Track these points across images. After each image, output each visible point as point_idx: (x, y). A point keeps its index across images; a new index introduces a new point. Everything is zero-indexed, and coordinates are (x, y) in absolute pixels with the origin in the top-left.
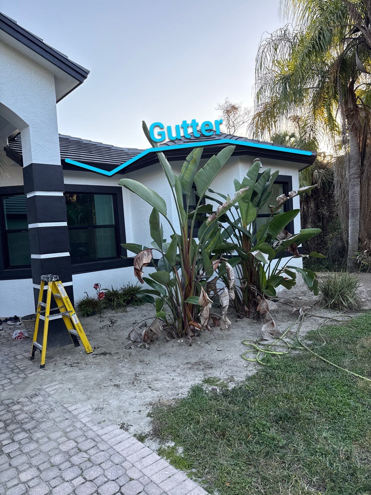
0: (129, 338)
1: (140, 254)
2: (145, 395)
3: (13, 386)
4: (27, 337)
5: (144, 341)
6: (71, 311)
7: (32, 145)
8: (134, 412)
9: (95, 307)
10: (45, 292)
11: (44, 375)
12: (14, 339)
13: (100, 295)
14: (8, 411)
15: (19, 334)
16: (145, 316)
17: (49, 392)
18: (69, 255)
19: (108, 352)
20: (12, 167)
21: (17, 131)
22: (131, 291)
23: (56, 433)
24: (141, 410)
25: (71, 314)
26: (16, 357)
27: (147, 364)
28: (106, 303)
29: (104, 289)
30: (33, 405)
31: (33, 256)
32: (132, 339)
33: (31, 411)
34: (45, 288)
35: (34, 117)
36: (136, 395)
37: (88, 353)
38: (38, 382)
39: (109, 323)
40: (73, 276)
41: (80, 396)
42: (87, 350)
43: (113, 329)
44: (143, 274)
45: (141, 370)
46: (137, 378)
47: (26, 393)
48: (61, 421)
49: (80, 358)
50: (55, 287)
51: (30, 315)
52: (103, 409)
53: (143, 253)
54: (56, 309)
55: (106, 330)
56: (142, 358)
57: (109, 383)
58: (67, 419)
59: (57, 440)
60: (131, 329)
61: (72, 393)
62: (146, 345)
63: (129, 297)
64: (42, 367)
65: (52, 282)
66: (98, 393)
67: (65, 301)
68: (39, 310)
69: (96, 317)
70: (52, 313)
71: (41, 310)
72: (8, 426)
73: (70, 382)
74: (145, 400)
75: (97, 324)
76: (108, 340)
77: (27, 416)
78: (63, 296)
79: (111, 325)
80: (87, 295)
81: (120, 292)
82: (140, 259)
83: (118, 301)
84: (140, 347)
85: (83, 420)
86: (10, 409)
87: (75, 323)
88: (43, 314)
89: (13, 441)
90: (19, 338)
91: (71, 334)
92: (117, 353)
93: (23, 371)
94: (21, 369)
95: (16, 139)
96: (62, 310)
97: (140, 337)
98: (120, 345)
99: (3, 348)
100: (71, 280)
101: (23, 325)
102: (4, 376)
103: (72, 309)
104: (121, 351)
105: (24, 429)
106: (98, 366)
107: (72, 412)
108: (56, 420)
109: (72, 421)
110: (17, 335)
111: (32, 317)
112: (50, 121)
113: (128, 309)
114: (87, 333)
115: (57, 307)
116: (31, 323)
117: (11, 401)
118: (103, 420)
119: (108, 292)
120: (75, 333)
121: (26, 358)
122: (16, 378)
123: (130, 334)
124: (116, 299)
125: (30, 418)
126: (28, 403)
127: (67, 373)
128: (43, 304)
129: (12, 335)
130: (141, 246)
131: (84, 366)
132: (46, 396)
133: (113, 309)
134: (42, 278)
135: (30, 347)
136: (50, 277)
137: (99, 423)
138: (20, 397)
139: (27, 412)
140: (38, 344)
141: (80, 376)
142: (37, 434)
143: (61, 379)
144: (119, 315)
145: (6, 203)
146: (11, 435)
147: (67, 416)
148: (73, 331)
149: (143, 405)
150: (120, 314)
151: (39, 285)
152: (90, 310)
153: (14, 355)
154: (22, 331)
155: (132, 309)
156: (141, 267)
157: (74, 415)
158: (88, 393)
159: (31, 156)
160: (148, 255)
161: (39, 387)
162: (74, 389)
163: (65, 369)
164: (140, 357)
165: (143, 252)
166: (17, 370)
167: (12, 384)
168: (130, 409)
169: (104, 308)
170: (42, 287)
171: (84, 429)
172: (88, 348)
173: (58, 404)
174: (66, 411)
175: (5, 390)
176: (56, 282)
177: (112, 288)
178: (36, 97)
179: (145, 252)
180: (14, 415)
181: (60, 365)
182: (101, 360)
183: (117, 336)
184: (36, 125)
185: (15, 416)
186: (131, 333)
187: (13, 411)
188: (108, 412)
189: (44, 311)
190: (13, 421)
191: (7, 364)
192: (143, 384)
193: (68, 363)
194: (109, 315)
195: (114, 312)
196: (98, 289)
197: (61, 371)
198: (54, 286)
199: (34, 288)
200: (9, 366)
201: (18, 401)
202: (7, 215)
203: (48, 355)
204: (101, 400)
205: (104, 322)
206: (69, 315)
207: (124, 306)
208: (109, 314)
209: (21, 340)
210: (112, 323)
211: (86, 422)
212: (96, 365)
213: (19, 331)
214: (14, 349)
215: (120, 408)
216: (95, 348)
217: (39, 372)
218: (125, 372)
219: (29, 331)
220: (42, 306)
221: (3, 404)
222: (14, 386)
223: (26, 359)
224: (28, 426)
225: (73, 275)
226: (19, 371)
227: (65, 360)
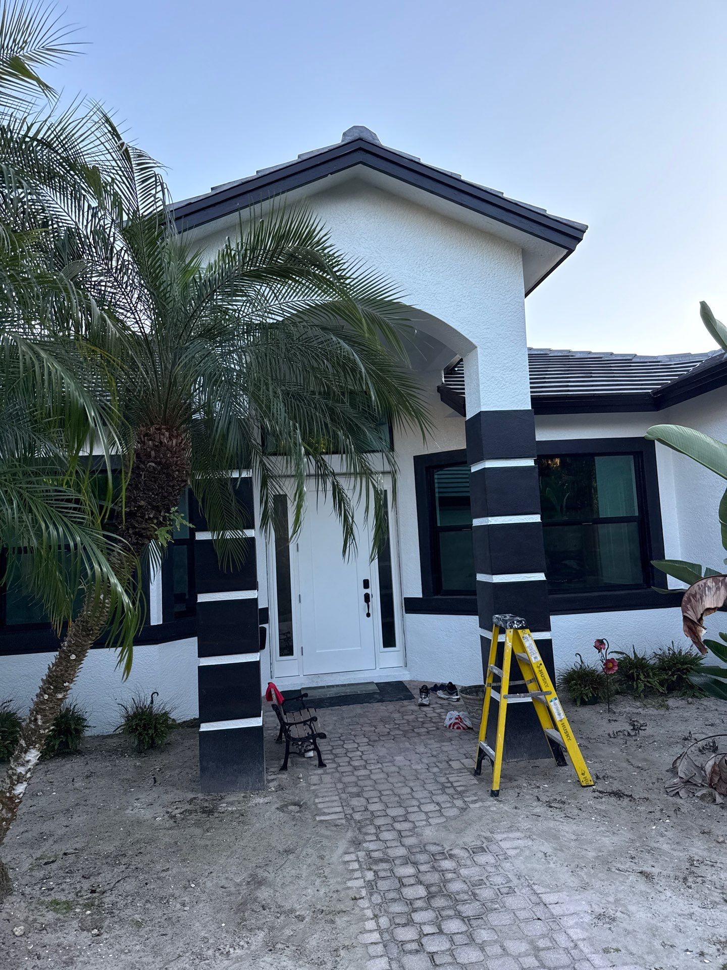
0: (674, 770)
1: (696, 585)
2: (715, 917)
3: (443, 820)
4: (469, 728)
5: (711, 786)
6: (549, 693)
7: (482, 379)
8: (687, 950)
9: (597, 688)
10: (501, 646)
11: (498, 811)
12: (448, 727)
13: (608, 663)
14: (433, 867)
15: (456, 719)
16: (712, 725)
17: (507, 851)
18: (545, 579)
19: (626, 793)
20: (449, 419)
21: (457, 358)
22: (677, 663)
23: (518, 943)
24: (706, 951)
25: (549, 698)
26: (450, 763)
27: (718, 842)
28: (620, 682)
29: (616, 652)
30: (477, 869)
31: (480, 577)
32: (681, 774)
33: (472, 879)
34: (501, 638)
35: (485, 331)
36: (692, 911)
37: (584, 784)
38: (487, 824)
39: (629, 728)
40: (553, 619)
41: (565, 876)
42: (582, 778)
43: (638, 743)
44: (704, 631)
45: (705, 854)
46: (693, 869)
47: (465, 840)
48: (526, 920)
49: (568, 793)
50: (518, 640)
51: (475, 687)
52: (614, 920)
53: (705, 584)
54: (520, 682)
55: (622, 742)
56: (707, 824)
57: (629, 864)
58: (539, 919)
59: (519, 959)
60: (678, 750)
61: (550, 866)
62: (717, 796)
63: (673, 675)
64: (495, 794)
65: (512, 630)
66: (603, 880)
67: (536, 670)
68: (490, 680)
69: (601, 708)
70: (513, 690)
71: (494, 682)
72: (433, 897)
73: (546, 839)
74: (716, 931)
75: (603, 726)
76: (625, 765)
77: (465, 887)
78: (533, 660)
79: (633, 733)
80: (582, 661)
81: (652, 662)
82: (698, 597)
83: (648, 682)
84: (702, 798)
85: (571, 932)
86: (438, 864)
87: (557, 718)
88: (498, 689)
89: (441, 932)
90: (455, 728)
91: (548, 737)
92: (647, 799)
93: (460, 793)
94: (458, 788)
95: (456, 369)
96: (532, 687)
97: (700, 774)
98: (653, 783)
99: (429, 742)
100: (548, 629)
101: (462, 702)
102: (429, 795)
103: (551, 688)
104: (656, 797)
105: (459, 912)
106: (605, 819)
107: (550, 907)
108: (518, 915)
109: (549, 927)
110: (453, 721)
111: (478, 690)
112: (514, 332)
113: (671, 702)
114: (582, 742)
115: (523, 679)
116: (476, 702)
117: (440, 848)
118: (614, 946)
119: (624, 658)
120: (556, 736)
121: (467, 768)
122: (448, 805)
123: (675, 762)
124: (642, 677)
125: (470, 893)
126: (469, 862)
127: (540, 819)
128: (496, 671)
129: (445, 719)
130: (700, 567)
131: (576, 811)
132: (500, 857)
133: (637, 698)
134: (495, 620)
135: (475, 748)
136: (509, 620)
137: (606, 951)
138: (454, 845)
139: (467, 881)
140: (488, 747)
141: (567, 832)
142: (482, 931)
143: (529, 829)
144: (650, 712)
145: (438, 479)
146: (437, 917)
147: (539, 911)
148: (551, 732)
149: (709, 941)
150: (652, 711)
151: (490, 633)
152: (588, 692)
153: (446, 758)
154: (461, 713)
155: (681, 703)
156: (699, 616)
157: (553, 915)
158: (583, 874)
159: (479, 399)
160: (718, 589)
161: (488, 834)
162: (555, 858)
163: (538, 810)
164: (701, 822)
165: (704, 581)
166: (451, 791)
167: (442, 815)
168: (677, 941)
169: (618, 693)
170: (495, 637)
171: (573, 954)
172: (583, 774)
173: (522, 880)
174: (538, 900)
175: (430, 825)
176: (520, 631)
177: (634, 652)
178: (489, 295)
179: (710, 583)
180: (443, 877)
181: (527, 797)
182: (610, 808)
183: (645, 760)
184: (488, 344)
185: (446, 882)
186: (679, 761)
187: (443, 871)
188: (627, 932)
189: (498, 684)
190: (441, 891)
191: (434, 774)
192: (709, 890)
193: (544, 798)
194: (628, 709)
195: (638, 704)
196: (604, 651)
197: (529, 812)
198: (516, 636)
199: (482, 637)
200: (438, 779)
201: (450, 852)
202: (440, 498)
203: (507, 773)
204: (611, 899)
205: (617, 723)
206: (544, 699)
207: (662, 694)
208: (627, 707)
209: (459, 731)
210: (634, 729)
211: (578, 940)
212: (600, 815)
213: (455, 714)
214: (447, 747)
215: (653, 931)
216: (598, 778)
217: (489, 803)
218: (666, 847)
219: (473, 717)
220: (495, 674)
221: (426, 851)
222: (445, 820)
223: (466, 771)
224: (468, 910)
225: (551, 617)
226: (454, 792)
227: (536, 790)
